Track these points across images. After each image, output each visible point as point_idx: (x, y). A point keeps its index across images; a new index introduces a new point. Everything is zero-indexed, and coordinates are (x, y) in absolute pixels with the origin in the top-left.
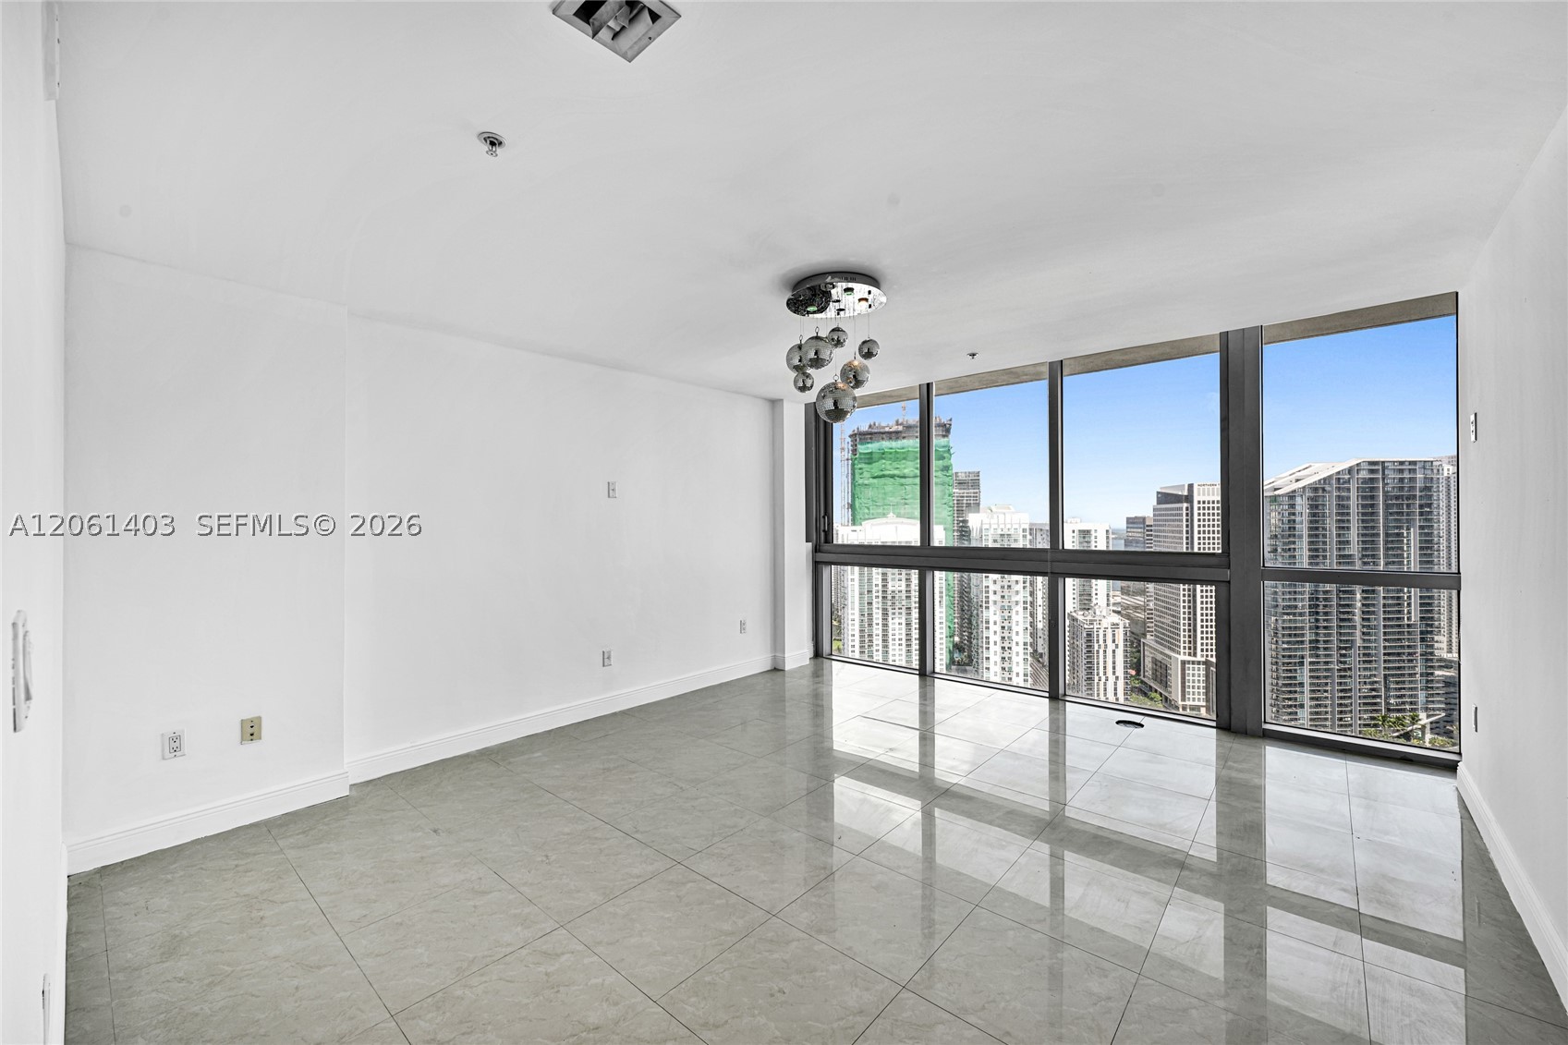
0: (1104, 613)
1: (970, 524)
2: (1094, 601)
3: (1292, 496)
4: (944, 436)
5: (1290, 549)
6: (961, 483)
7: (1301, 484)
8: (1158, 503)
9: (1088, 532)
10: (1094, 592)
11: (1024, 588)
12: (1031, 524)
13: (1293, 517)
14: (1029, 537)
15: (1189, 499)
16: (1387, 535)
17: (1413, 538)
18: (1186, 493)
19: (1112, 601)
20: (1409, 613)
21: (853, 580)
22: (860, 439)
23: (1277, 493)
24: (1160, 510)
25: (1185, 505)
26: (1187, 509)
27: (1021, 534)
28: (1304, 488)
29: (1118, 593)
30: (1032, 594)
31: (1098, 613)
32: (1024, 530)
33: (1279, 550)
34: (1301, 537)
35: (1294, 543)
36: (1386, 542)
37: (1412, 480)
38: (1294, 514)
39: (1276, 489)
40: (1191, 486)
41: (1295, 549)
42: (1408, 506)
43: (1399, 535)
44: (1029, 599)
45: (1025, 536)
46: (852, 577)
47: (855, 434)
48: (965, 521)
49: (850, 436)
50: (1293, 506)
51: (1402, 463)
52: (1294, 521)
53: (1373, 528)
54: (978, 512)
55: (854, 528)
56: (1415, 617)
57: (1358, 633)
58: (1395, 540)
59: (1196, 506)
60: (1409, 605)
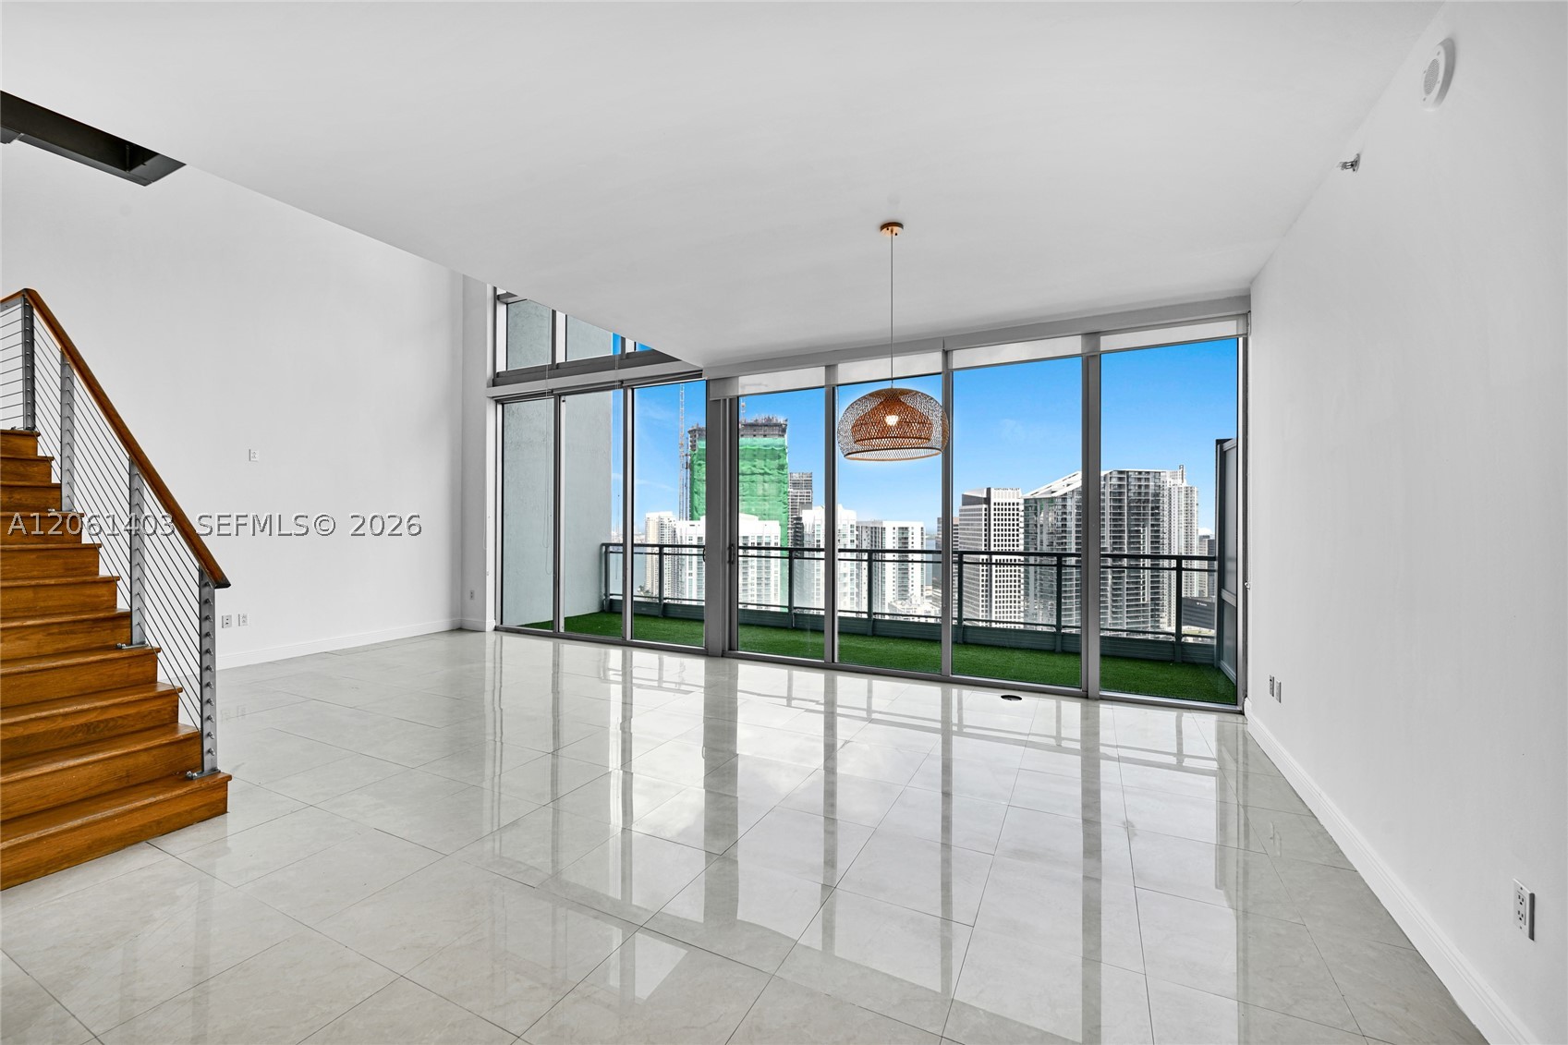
0: (919, 602)
1: (803, 521)
2: (911, 592)
3: (1064, 498)
4: (780, 436)
5: (1062, 543)
6: (795, 484)
7: (1071, 488)
8: (964, 504)
9: (906, 528)
10: (910, 584)
11: (852, 580)
12: (857, 522)
13: (1064, 516)
14: (856, 533)
15: (987, 501)
16: (1130, 531)
17: (1147, 534)
18: (985, 496)
19: (925, 594)
20: (1144, 595)
21: (691, 574)
22: (699, 435)
23: (1054, 495)
24: (965, 510)
25: (984, 506)
26: (986, 510)
27: (850, 529)
28: (1073, 491)
29: (931, 587)
30: (858, 586)
31: (914, 602)
32: (852, 526)
33: (1055, 544)
34: (1070, 532)
35: (1065, 537)
36: (1129, 537)
37: (1147, 487)
38: (1065, 513)
39: (1053, 492)
40: (989, 490)
41: (1066, 543)
42: (1144, 507)
43: (1138, 531)
44: (856, 590)
45: (852, 532)
46: (691, 572)
47: (695, 430)
48: (800, 519)
49: (690, 432)
50: (1064, 506)
51: (1140, 473)
52: (1066, 519)
53: (1121, 525)
54: (811, 509)
55: (692, 522)
56: (1148, 598)
57: (1109, 611)
58: (1135, 535)
59: (992, 507)
60: (1144, 588)
